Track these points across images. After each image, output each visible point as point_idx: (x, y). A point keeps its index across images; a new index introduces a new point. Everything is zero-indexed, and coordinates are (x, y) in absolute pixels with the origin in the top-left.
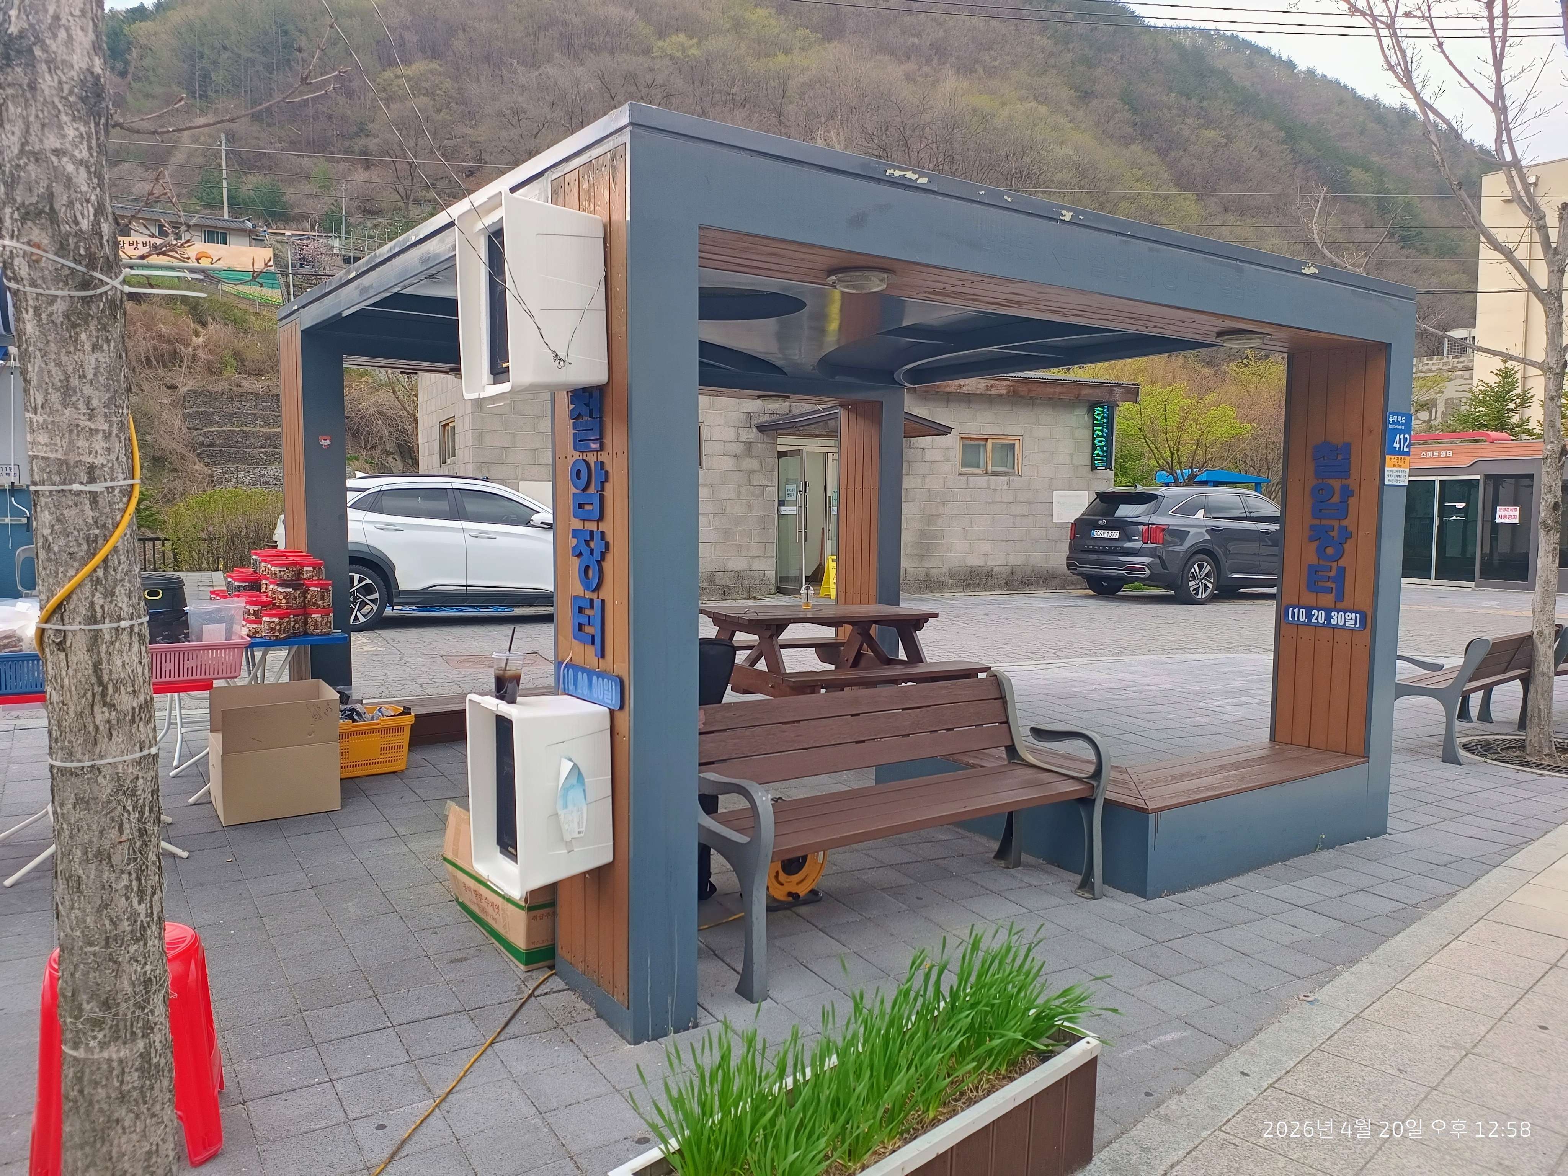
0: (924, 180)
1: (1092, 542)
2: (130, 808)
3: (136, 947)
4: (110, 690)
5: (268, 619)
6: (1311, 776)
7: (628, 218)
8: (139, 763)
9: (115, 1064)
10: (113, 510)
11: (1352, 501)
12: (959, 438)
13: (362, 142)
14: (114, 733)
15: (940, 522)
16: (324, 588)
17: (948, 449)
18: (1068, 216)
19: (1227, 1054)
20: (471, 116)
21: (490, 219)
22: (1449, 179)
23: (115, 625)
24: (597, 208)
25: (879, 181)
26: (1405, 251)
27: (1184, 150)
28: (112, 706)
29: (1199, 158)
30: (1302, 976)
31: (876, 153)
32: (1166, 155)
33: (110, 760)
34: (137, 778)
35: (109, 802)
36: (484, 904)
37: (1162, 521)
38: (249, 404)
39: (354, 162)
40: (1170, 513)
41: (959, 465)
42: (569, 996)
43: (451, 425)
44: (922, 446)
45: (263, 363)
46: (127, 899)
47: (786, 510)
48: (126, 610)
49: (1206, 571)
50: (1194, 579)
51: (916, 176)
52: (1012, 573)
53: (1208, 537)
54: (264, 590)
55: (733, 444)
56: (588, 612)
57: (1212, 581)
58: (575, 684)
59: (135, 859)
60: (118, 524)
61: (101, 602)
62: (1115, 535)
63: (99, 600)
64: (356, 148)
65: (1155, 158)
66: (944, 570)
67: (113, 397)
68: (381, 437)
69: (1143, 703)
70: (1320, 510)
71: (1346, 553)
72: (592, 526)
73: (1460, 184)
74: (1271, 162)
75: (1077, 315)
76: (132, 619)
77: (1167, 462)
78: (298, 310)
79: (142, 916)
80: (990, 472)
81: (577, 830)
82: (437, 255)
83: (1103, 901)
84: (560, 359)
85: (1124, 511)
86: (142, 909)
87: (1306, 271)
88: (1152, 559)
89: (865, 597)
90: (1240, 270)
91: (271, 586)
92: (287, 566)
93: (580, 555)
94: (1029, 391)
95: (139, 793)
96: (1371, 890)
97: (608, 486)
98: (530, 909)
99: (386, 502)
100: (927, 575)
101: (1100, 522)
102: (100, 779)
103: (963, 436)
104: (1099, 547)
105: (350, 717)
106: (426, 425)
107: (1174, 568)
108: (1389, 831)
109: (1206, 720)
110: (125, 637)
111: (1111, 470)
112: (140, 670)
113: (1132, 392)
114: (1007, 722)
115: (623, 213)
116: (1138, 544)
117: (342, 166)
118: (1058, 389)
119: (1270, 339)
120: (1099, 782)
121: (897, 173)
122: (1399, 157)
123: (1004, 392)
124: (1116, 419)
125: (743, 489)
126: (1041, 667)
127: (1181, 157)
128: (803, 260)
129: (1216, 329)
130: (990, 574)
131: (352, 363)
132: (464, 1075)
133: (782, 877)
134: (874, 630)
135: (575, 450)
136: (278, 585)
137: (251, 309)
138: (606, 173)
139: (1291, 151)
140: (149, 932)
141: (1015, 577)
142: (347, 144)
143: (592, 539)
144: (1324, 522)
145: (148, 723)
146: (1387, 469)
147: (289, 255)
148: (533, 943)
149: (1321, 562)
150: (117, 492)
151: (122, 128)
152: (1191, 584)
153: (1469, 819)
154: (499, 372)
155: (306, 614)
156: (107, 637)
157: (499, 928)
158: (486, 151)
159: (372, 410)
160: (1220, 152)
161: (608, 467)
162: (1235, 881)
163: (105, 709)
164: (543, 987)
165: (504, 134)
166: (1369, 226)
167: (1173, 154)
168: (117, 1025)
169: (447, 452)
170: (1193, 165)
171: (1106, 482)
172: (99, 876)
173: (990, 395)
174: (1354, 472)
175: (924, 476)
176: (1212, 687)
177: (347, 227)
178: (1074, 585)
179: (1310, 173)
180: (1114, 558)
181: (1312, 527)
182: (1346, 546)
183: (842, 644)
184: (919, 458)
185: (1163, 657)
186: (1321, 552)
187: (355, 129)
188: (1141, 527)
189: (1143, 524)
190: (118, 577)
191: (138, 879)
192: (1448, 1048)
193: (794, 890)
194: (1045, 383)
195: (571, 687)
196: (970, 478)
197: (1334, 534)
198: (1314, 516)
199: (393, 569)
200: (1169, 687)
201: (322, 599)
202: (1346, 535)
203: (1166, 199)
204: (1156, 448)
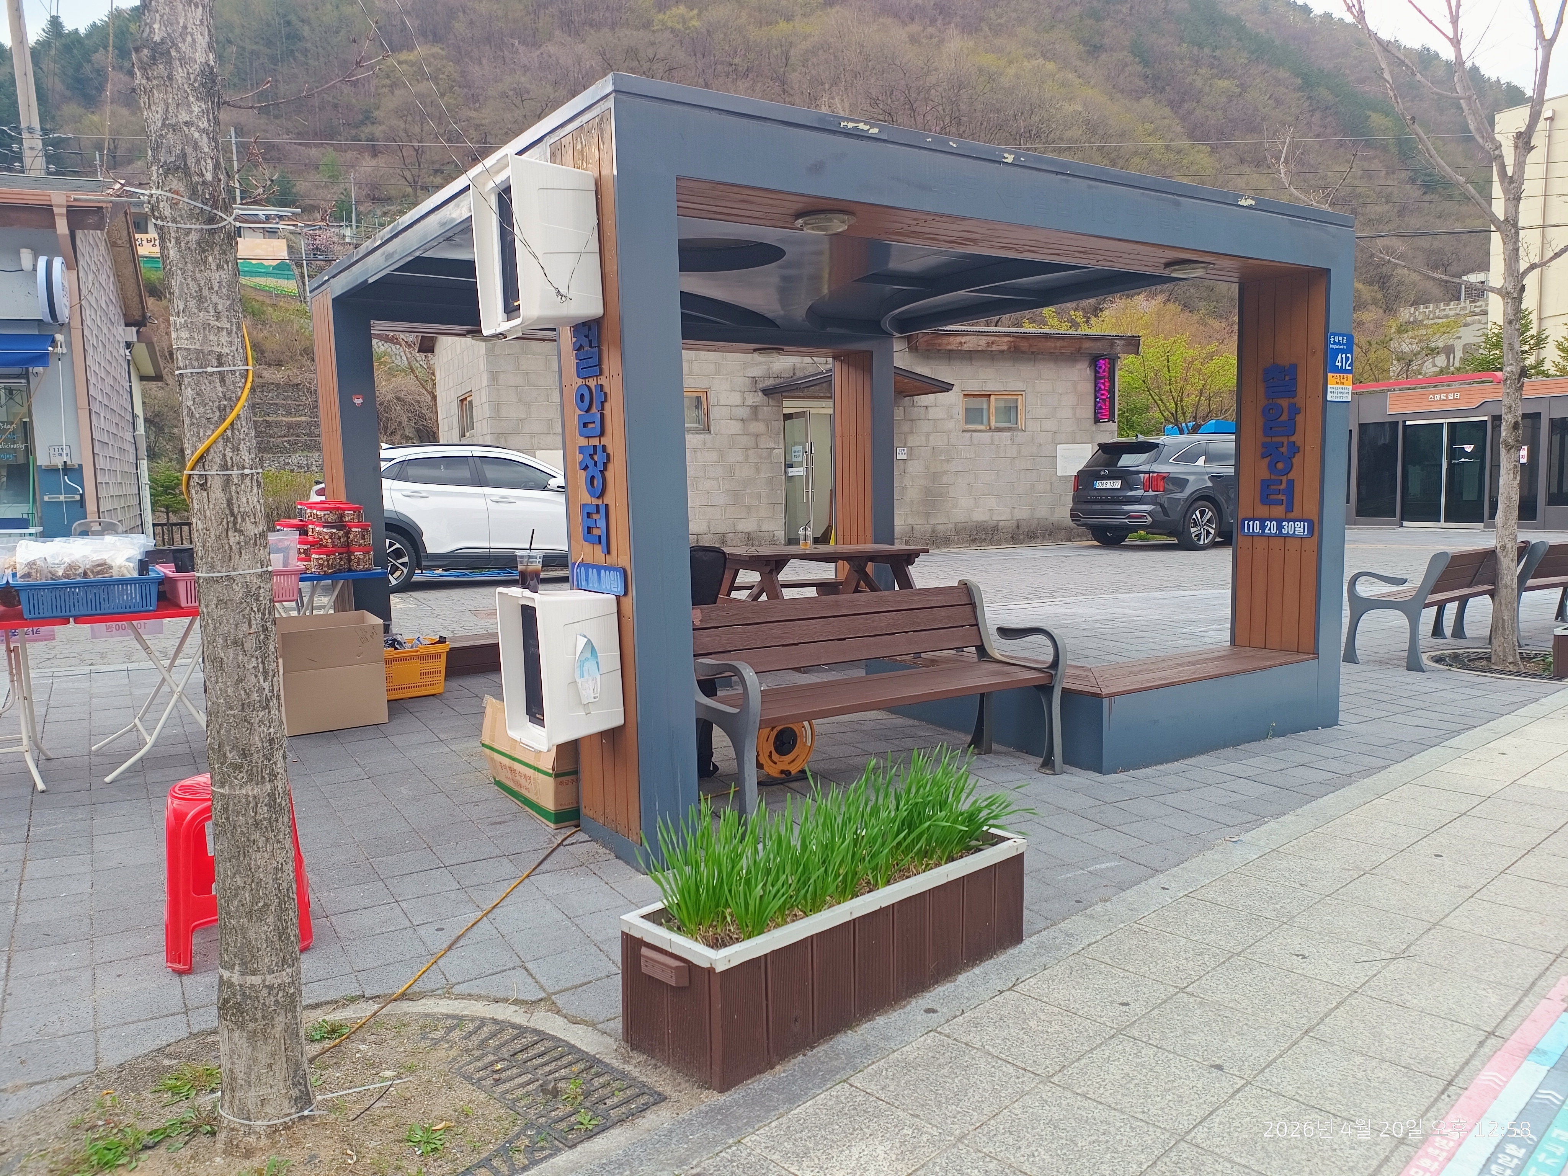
0: (875, 130)
1: (1095, 493)
2: (256, 609)
3: (263, 713)
4: (239, 520)
5: (316, 556)
6: (1261, 669)
7: (615, 173)
8: (261, 576)
9: (251, 799)
10: (235, 387)
11: (1299, 418)
12: (961, 395)
13: (367, 129)
14: (243, 552)
15: (945, 479)
16: (365, 529)
17: (951, 406)
18: (1010, 158)
19: (1153, 876)
20: (475, 98)
21: (499, 178)
22: (1403, 114)
23: (241, 472)
24: (589, 165)
25: (834, 132)
26: (1428, 197)
27: (1198, 102)
28: (241, 532)
29: (1213, 109)
30: (1231, 824)
31: (881, 118)
32: (1179, 107)
33: (241, 572)
34: (260, 587)
35: (241, 603)
36: (518, 778)
37: (1163, 469)
38: (270, 395)
39: (361, 150)
40: (1171, 461)
41: (962, 421)
42: (593, 846)
43: (468, 399)
44: (925, 404)
45: (283, 353)
46: (256, 676)
47: (792, 472)
48: (248, 462)
49: (1208, 517)
50: (1195, 525)
51: (866, 128)
52: (1018, 527)
53: (1210, 484)
54: (310, 533)
55: (740, 408)
56: (595, 516)
57: (1214, 526)
58: (587, 580)
59: (261, 648)
60: (240, 398)
61: (231, 454)
62: (1117, 484)
63: (229, 454)
64: (363, 136)
65: (1167, 111)
66: (950, 526)
67: (232, 304)
68: (400, 422)
69: (1129, 630)
70: (1271, 428)
71: (1294, 467)
72: (595, 442)
73: (1413, 119)
74: (1287, 110)
75: (1029, 251)
76: (251, 469)
77: (1172, 414)
78: (328, 280)
79: (267, 691)
80: (993, 427)
81: (593, 696)
82: (453, 220)
83: (1064, 776)
84: (561, 295)
85: (1127, 461)
86: (266, 685)
87: (1243, 202)
88: (1153, 507)
89: (861, 538)
90: (1177, 204)
91: (318, 529)
92: (331, 510)
93: (586, 468)
94: (1030, 346)
95: (261, 598)
96: (1311, 765)
97: (607, 405)
98: (557, 776)
99: (411, 471)
100: (933, 531)
101: (1102, 473)
102: (234, 586)
103: (966, 393)
104: (1101, 497)
105: (392, 645)
106: (444, 401)
107: (1175, 515)
108: (1340, 723)
109: (1188, 642)
110: (248, 481)
111: (1114, 422)
112: (258, 507)
113: (1133, 344)
114: (977, 625)
115: (610, 169)
116: (1139, 493)
117: (349, 155)
118: (1059, 344)
119: (1215, 269)
120: (1057, 670)
121: (851, 125)
122: (1421, 100)
123: (1005, 348)
124: (1118, 374)
125: (751, 452)
126: (1036, 605)
127: (1194, 109)
128: (771, 205)
129: (1163, 261)
130: (995, 529)
131: (378, 326)
132: (506, 896)
133: (775, 756)
134: (870, 568)
135: (579, 377)
136: (324, 527)
137: (268, 301)
138: (596, 135)
139: (1308, 98)
140: (271, 704)
141: (1021, 531)
142: (353, 132)
143: (595, 453)
144: (1275, 439)
145: (265, 547)
146: (1329, 386)
147: (303, 245)
148: (561, 805)
149: (1273, 477)
150: (237, 374)
151: (229, 105)
152: (1192, 530)
153: (1419, 712)
154: (511, 309)
155: (350, 553)
156: (236, 481)
157: (531, 796)
158: (491, 134)
159: (390, 396)
160: (1235, 102)
161: (607, 389)
162: (1187, 761)
163: (236, 534)
164: (569, 839)
165: (508, 116)
166: (1390, 171)
167: (1186, 106)
168: (251, 770)
169: (466, 426)
170: (1207, 116)
171: (1110, 433)
172: (236, 657)
173: (992, 351)
174: (1300, 392)
175: (928, 434)
176: (1200, 616)
177: (357, 215)
178: (1080, 536)
179: (1328, 120)
180: (1118, 507)
181: (1264, 445)
182: (1294, 460)
183: (841, 583)
184: (922, 417)
185: (1157, 595)
186: (1272, 467)
187: (361, 117)
188: (1142, 475)
189: (1145, 472)
190: (241, 437)
191: (263, 663)
192: (1349, 870)
193: (785, 768)
194: (1046, 338)
195: (583, 584)
196: (974, 434)
197: (1284, 450)
198: (1266, 435)
199: (421, 534)
200: (1157, 617)
201: (363, 538)
202: (1295, 450)
203: (1179, 152)
204: (1161, 400)
